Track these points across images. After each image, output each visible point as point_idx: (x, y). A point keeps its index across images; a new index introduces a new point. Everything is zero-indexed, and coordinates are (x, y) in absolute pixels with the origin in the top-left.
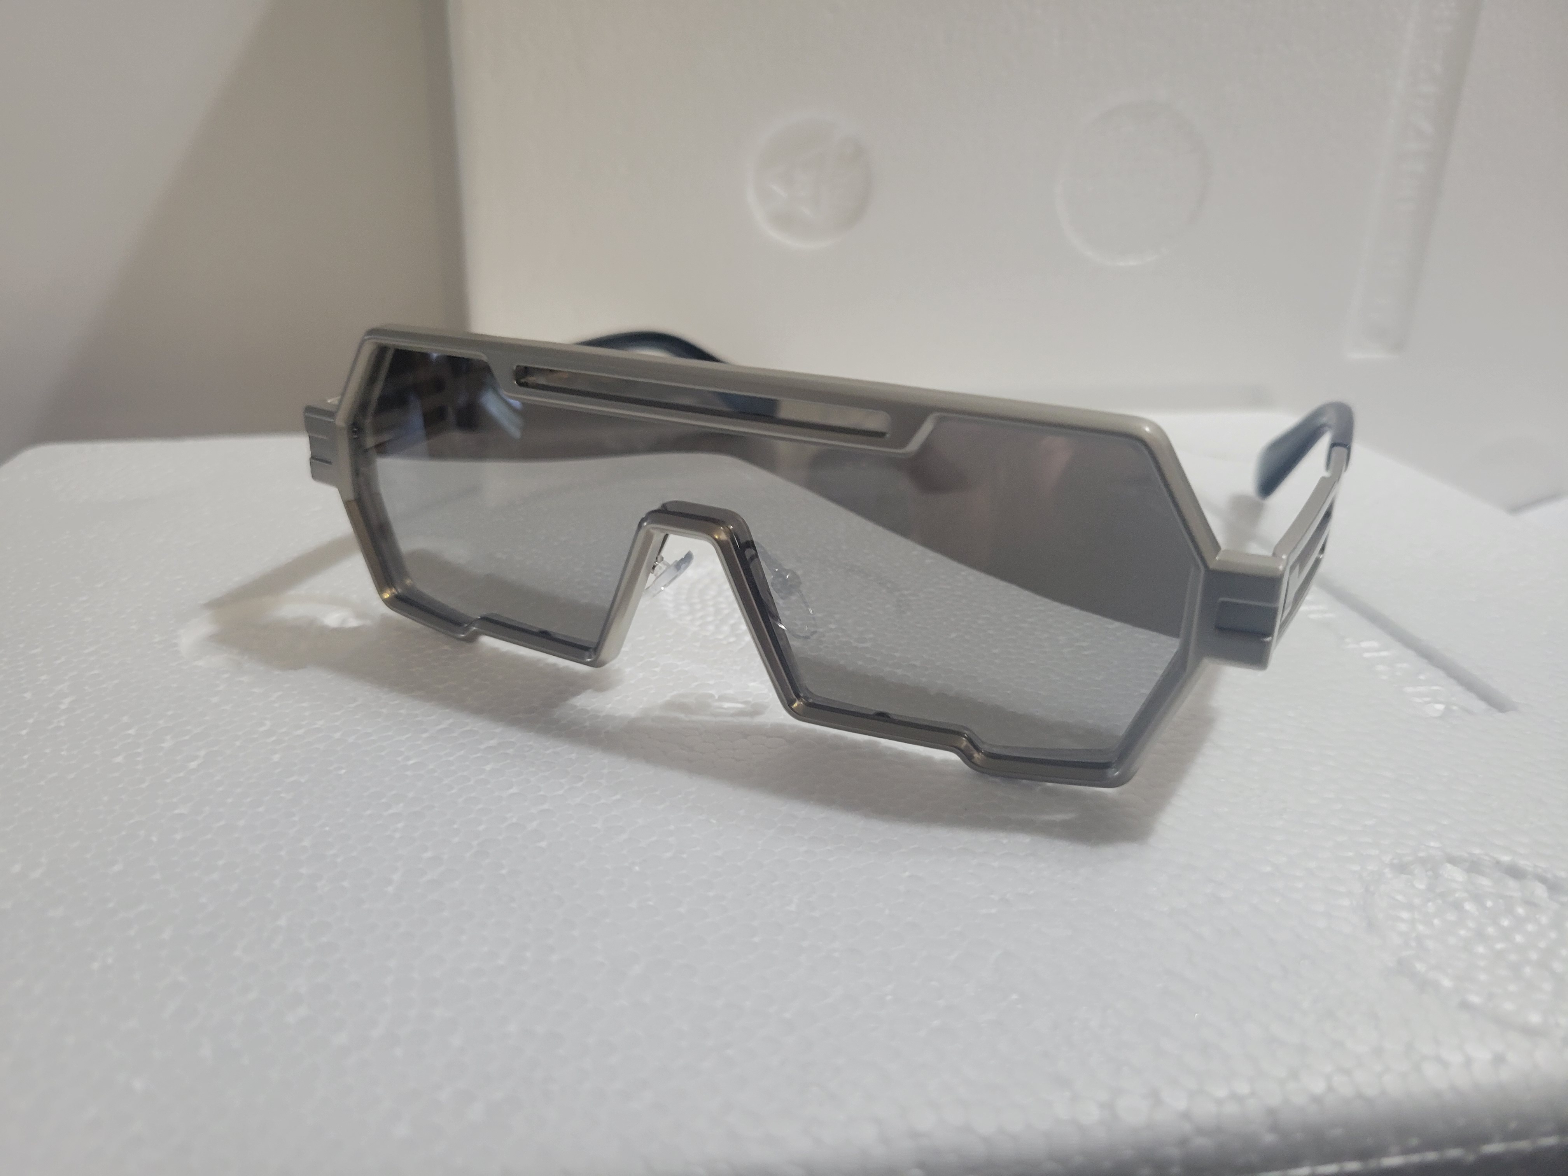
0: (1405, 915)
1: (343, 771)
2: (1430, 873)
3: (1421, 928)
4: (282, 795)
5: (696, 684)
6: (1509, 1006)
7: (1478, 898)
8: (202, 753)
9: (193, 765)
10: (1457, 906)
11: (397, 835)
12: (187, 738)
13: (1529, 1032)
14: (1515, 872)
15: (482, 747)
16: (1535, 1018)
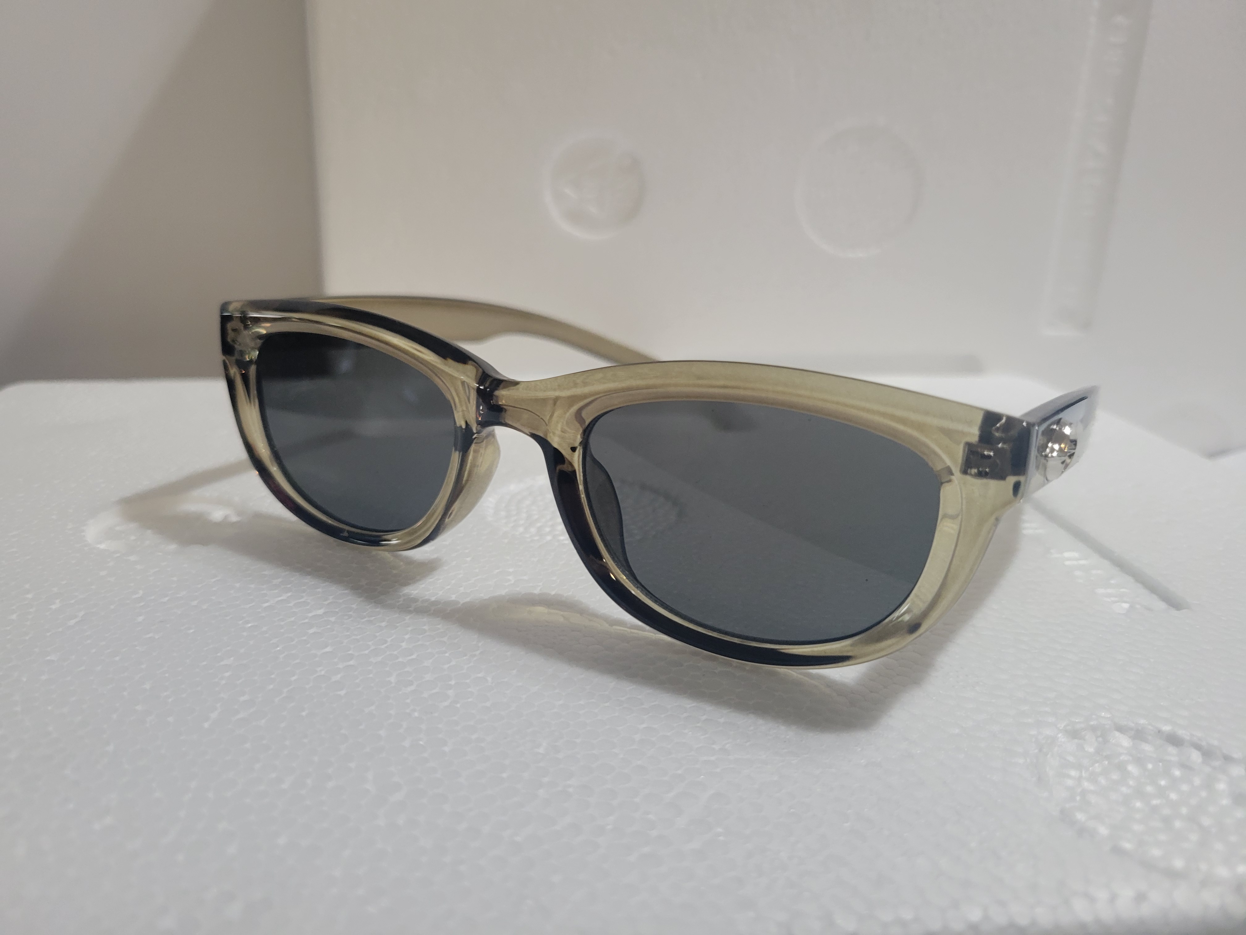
0: (1073, 773)
1: (192, 631)
2: (1100, 739)
3: (1086, 784)
4: (137, 648)
5: (497, 571)
6: (1156, 852)
7: (1139, 761)
8: (82, 613)
9: (72, 622)
10: (1121, 767)
11: (224, 682)
12: (73, 601)
13: (1173, 875)
14: (1174, 740)
15: (310, 615)
16: (1178, 864)
